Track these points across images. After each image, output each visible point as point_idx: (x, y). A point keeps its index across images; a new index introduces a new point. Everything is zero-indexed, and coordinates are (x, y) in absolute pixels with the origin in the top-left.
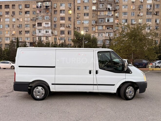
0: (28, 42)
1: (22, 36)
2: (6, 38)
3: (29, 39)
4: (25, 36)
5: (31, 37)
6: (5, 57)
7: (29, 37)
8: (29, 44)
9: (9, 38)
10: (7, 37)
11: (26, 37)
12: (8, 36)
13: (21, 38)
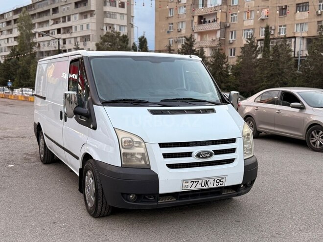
0: (303, 37)
1: (286, 20)
2: (245, 30)
3: (306, 28)
4: (295, 20)
5: (313, 20)
6: (227, 82)
7: (307, 21)
8: (305, 41)
9: (252, 29)
10: (249, 28)
11: (297, 22)
12: (249, 26)
13: (285, 26)
